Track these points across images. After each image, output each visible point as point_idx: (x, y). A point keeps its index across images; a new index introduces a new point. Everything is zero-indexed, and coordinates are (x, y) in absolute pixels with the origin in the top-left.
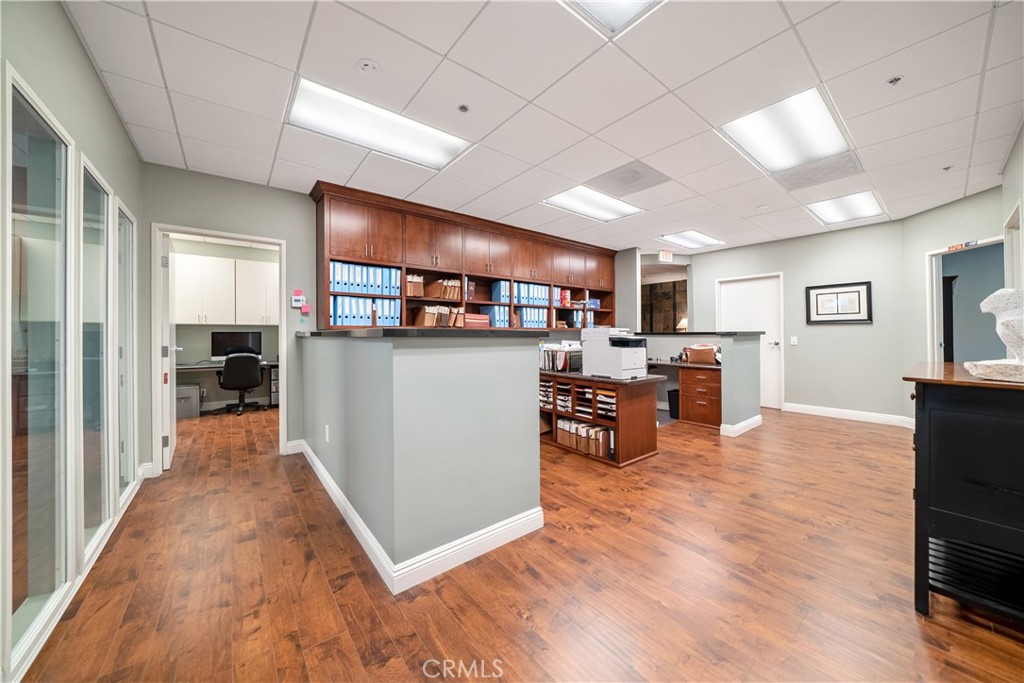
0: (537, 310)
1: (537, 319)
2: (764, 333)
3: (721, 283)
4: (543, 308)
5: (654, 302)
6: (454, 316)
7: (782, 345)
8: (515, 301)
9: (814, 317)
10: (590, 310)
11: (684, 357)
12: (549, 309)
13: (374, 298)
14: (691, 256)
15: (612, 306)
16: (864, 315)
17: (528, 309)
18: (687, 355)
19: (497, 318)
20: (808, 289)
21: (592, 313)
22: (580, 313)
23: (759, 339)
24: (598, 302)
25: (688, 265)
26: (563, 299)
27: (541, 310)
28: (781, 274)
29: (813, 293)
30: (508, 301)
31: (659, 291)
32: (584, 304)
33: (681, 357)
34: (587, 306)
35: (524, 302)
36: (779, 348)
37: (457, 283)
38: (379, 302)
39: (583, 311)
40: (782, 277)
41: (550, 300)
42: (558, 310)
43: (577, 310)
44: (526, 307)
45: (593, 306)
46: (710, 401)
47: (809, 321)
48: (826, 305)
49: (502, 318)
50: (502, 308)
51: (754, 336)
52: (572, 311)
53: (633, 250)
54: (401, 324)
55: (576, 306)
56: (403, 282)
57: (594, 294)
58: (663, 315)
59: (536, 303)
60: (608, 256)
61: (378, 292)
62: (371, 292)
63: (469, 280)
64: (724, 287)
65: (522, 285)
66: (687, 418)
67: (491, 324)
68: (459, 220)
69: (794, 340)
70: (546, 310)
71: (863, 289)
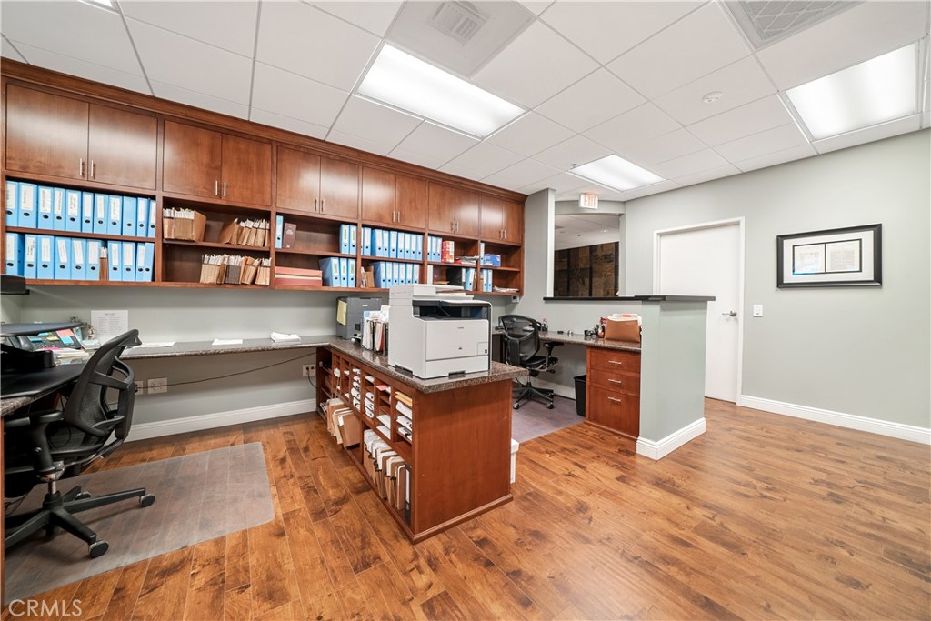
0: (403, 266)
1: (402, 277)
2: (713, 299)
3: (661, 235)
4: (413, 263)
5: (594, 266)
6: (251, 270)
7: (740, 316)
8: (367, 253)
9: (788, 278)
10: (487, 268)
11: (600, 331)
12: (422, 265)
13: (105, 241)
14: (624, 202)
15: (520, 264)
16: (868, 274)
17: (389, 265)
18: (603, 328)
19: (335, 274)
20: (781, 239)
21: (490, 273)
22: (472, 271)
23: (706, 308)
24: (498, 258)
25: (621, 215)
26: (444, 252)
27: (409, 266)
28: (742, 220)
29: (788, 244)
30: (353, 252)
31: (600, 253)
32: (477, 261)
33: (596, 330)
34: (482, 263)
35: (379, 254)
36: (737, 320)
37: (263, 224)
38: (114, 246)
39: (476, 269)
40: (742, 224)
41: (424, 253)
42: (436, 266)
43: (467, 268)
44: (386, 261)
45: (489, 264)
46: (627, 398)
47: (781, 284)
48: (807, 261)
49: (344, 275)
50: (344, 262)
51: (700, 302)
52: (460, 268)
53: (543, 193)
54: (153, 280)
55: (464, 263)
56: (161, 218)
57: (492, 248)
58: (603, 279)
59: (401, 257)
60: (517, 203)
61: (115, 231)
62: (99, 230)
63: (285, 221)
64: (665, 240)
65: (378, 232)
66: (596, 419)
67: (325, 282)
68: (265, 135)
69: (758, 310)
70: (417, 267)
71: (868, 237)
